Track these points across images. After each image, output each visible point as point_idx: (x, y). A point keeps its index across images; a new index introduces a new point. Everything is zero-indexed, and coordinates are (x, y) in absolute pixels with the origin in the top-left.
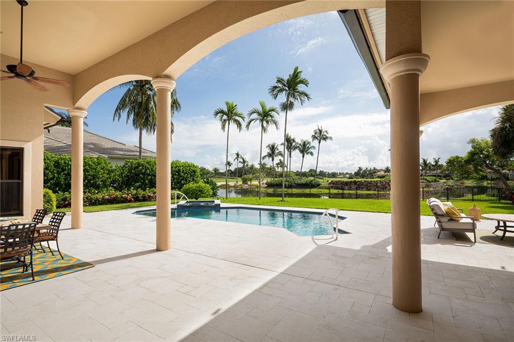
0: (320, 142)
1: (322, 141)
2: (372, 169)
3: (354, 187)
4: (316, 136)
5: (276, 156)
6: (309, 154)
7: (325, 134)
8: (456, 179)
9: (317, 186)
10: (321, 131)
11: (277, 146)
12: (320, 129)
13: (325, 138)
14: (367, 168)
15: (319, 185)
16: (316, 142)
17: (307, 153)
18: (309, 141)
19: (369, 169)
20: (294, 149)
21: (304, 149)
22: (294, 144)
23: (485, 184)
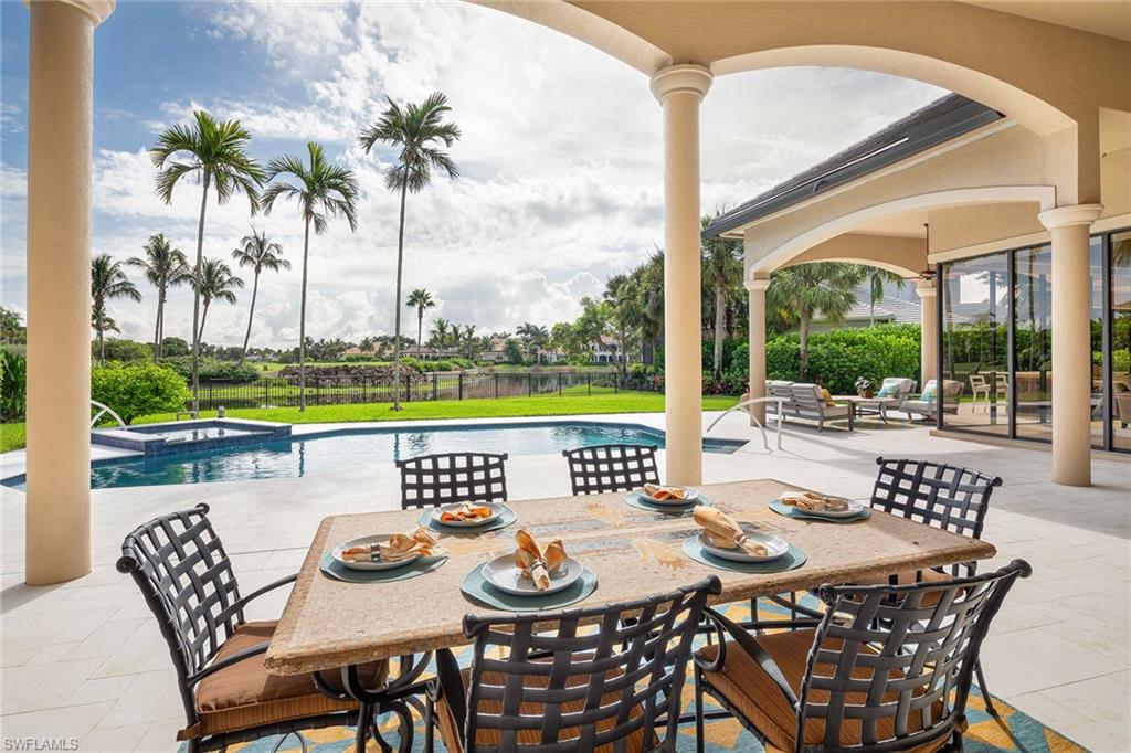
0: (258, 270)
1: (263, 268)
2: (334, 341)
3: (345, 379)
4: (249, 254)
5: (112, 295)
6: (224, 297)
7: (274, 252)
8: (482, 363)
9: (252, 378)
10: (261, 244)
11: (117, 264)
12: (261, 239)
13: (273, 263)
14: (323, 341)
15: (254, 377)
16: (249, 269)
17: (220, 294)
18: (225, 263)
19: (327, 340)
20: (177, 281)
21: (210, 283)
22: (176, 264)
23: (521, 370)
